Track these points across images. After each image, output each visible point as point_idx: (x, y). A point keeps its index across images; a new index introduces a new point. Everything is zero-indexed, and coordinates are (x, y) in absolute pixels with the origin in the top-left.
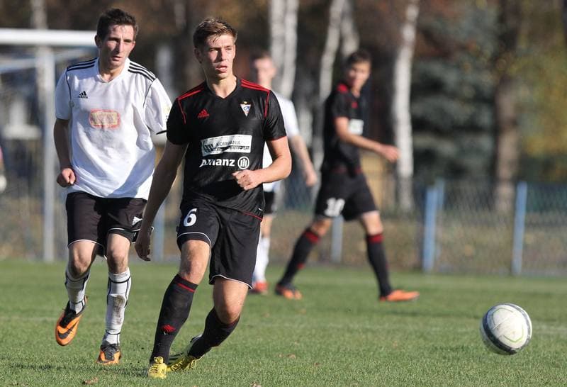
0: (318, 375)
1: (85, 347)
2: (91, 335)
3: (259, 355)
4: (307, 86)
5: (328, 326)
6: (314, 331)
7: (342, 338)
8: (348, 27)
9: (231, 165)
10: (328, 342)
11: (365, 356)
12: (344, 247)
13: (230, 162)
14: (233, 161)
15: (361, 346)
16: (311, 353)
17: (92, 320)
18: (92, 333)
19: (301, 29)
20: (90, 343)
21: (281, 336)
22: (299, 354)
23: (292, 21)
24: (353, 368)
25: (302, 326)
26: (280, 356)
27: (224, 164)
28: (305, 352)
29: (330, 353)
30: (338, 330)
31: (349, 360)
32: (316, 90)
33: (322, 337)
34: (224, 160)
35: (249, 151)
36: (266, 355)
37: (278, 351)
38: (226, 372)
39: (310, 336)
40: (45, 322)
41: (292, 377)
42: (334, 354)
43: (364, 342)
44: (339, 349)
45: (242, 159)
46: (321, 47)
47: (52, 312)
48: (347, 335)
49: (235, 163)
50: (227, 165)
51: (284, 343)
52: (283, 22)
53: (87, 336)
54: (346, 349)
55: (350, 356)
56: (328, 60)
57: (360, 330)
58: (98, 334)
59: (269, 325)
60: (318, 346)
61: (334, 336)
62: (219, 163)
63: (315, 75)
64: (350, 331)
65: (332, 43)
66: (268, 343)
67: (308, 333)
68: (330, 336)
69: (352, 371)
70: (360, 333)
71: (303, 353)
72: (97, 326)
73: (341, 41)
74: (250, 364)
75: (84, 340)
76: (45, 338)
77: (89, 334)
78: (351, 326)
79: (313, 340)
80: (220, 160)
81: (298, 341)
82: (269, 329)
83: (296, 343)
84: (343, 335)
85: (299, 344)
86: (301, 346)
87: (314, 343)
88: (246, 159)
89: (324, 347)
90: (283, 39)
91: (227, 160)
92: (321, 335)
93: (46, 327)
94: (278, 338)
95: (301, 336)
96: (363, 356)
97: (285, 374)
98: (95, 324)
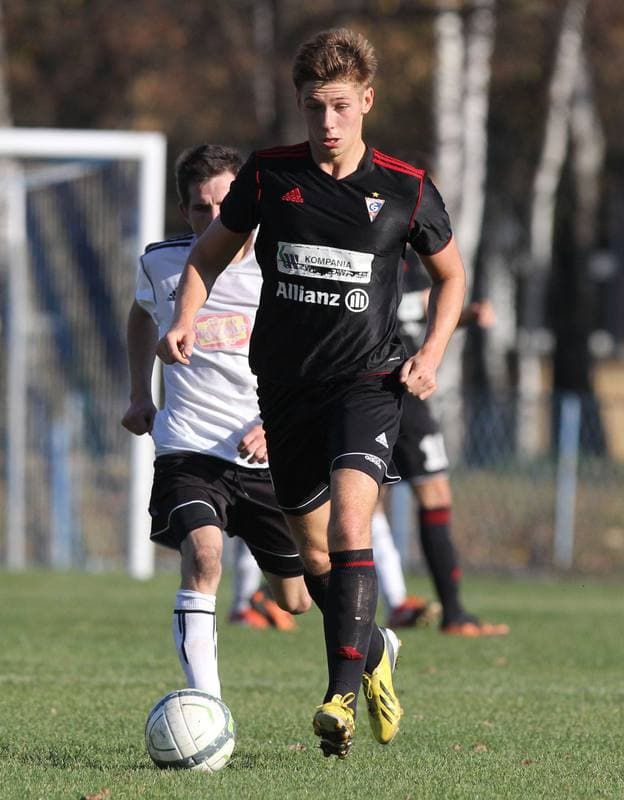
0: (530, 783)
1: (86, 731)
2: (98, 709)
3: (416, 746)
4: (507, 233)
5: (549, 690)
6: (520, 700)
7: (574, 714)
8: (584, 121)
9: (332, 303)
10: (548, 720)
11: (618, 747)
12: (577, 538)
13: (330, 299)
14: (337, 297)
15: (609, 727)
16: (516, 741)
17: (97, 680)
18: (99, 704)
19: (495, 126)
20: (95, 724)
21: (458, 710)
22: (493, 745)
23: (477, 109)
24: (596, 769)
25: (499, 691)
26: (457, 747)
27: (319, 302)
28: (505, 739)
29: (553, 742)
30: (568, 698)
31: (589, 754)
32: (524, 241)
33: (537, 712)
34: (320, 294)
35: (366, 280)
36: (430, 746)
37: (453, 738)
38: (355, 778)
39: (514, 710)
40: (10, 683)
41: (480, 787)
42: (560, 743)
43: (617, 720)
44: (568, 736)
45: (354, 294)
46: (533, 159)
47: (22, 664)
48: (585, 707)
49: (341, 301)
50: (326, 303)
51: (463, 724)
52: (460, 110)
53: (89, 711)
54: (582, 734)
55: (590, 748)
56: (546, 182)
57: (609, 698)
58: (109, 706)
59: (436, 689)
60: (530, 727)
61: (558, 710)
62: (312, 297)
63: (522, 213)
64: (590, 699)
65: (554, 151)
66: (434, 723)
67: (510, 703)
68: (553, 709)
69: (594, 776)
70: (607, 703)
71: (501, 741)
72: (108, 691)
73: (572, 147)
74: (399, 763)
75: (83, 719)
76: (8, 715)
77: (93, 707)
78: (592, 689)
79: (519, 717)
80: (313, 294)
81: (492, 719)
82: (435, 696)
83: (486, 723)
84: (576, 709)
85: (491, 725)
86: (496, 728)
87: (522, 721)
88: (362, 294)
89: (540, 729)
90: (461, 143)
91: (326, 295)
92: (535, 707)
93: (10, 693)
94: (454, 713)
95: (496, 710)
96: (614, 747)
97: (467, 782)
98: (103, 687)
